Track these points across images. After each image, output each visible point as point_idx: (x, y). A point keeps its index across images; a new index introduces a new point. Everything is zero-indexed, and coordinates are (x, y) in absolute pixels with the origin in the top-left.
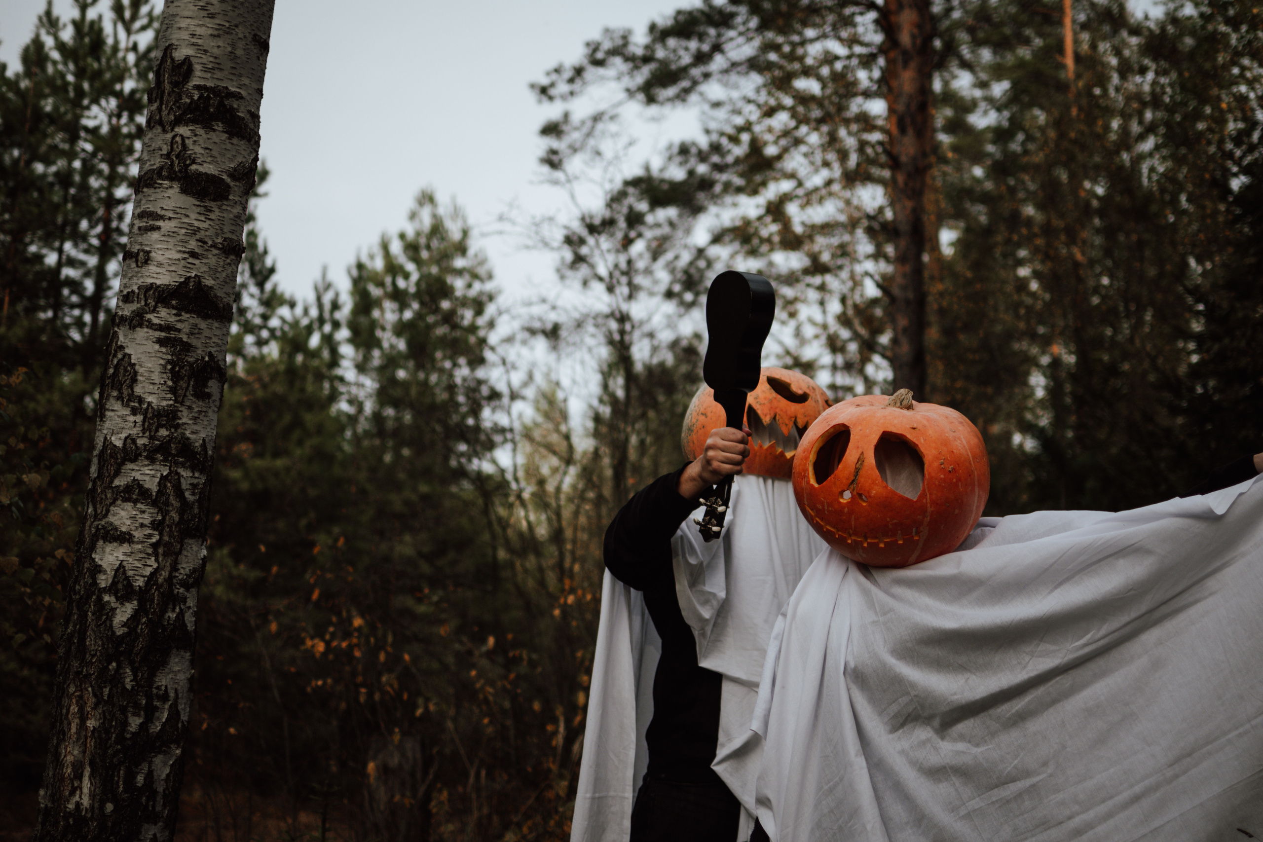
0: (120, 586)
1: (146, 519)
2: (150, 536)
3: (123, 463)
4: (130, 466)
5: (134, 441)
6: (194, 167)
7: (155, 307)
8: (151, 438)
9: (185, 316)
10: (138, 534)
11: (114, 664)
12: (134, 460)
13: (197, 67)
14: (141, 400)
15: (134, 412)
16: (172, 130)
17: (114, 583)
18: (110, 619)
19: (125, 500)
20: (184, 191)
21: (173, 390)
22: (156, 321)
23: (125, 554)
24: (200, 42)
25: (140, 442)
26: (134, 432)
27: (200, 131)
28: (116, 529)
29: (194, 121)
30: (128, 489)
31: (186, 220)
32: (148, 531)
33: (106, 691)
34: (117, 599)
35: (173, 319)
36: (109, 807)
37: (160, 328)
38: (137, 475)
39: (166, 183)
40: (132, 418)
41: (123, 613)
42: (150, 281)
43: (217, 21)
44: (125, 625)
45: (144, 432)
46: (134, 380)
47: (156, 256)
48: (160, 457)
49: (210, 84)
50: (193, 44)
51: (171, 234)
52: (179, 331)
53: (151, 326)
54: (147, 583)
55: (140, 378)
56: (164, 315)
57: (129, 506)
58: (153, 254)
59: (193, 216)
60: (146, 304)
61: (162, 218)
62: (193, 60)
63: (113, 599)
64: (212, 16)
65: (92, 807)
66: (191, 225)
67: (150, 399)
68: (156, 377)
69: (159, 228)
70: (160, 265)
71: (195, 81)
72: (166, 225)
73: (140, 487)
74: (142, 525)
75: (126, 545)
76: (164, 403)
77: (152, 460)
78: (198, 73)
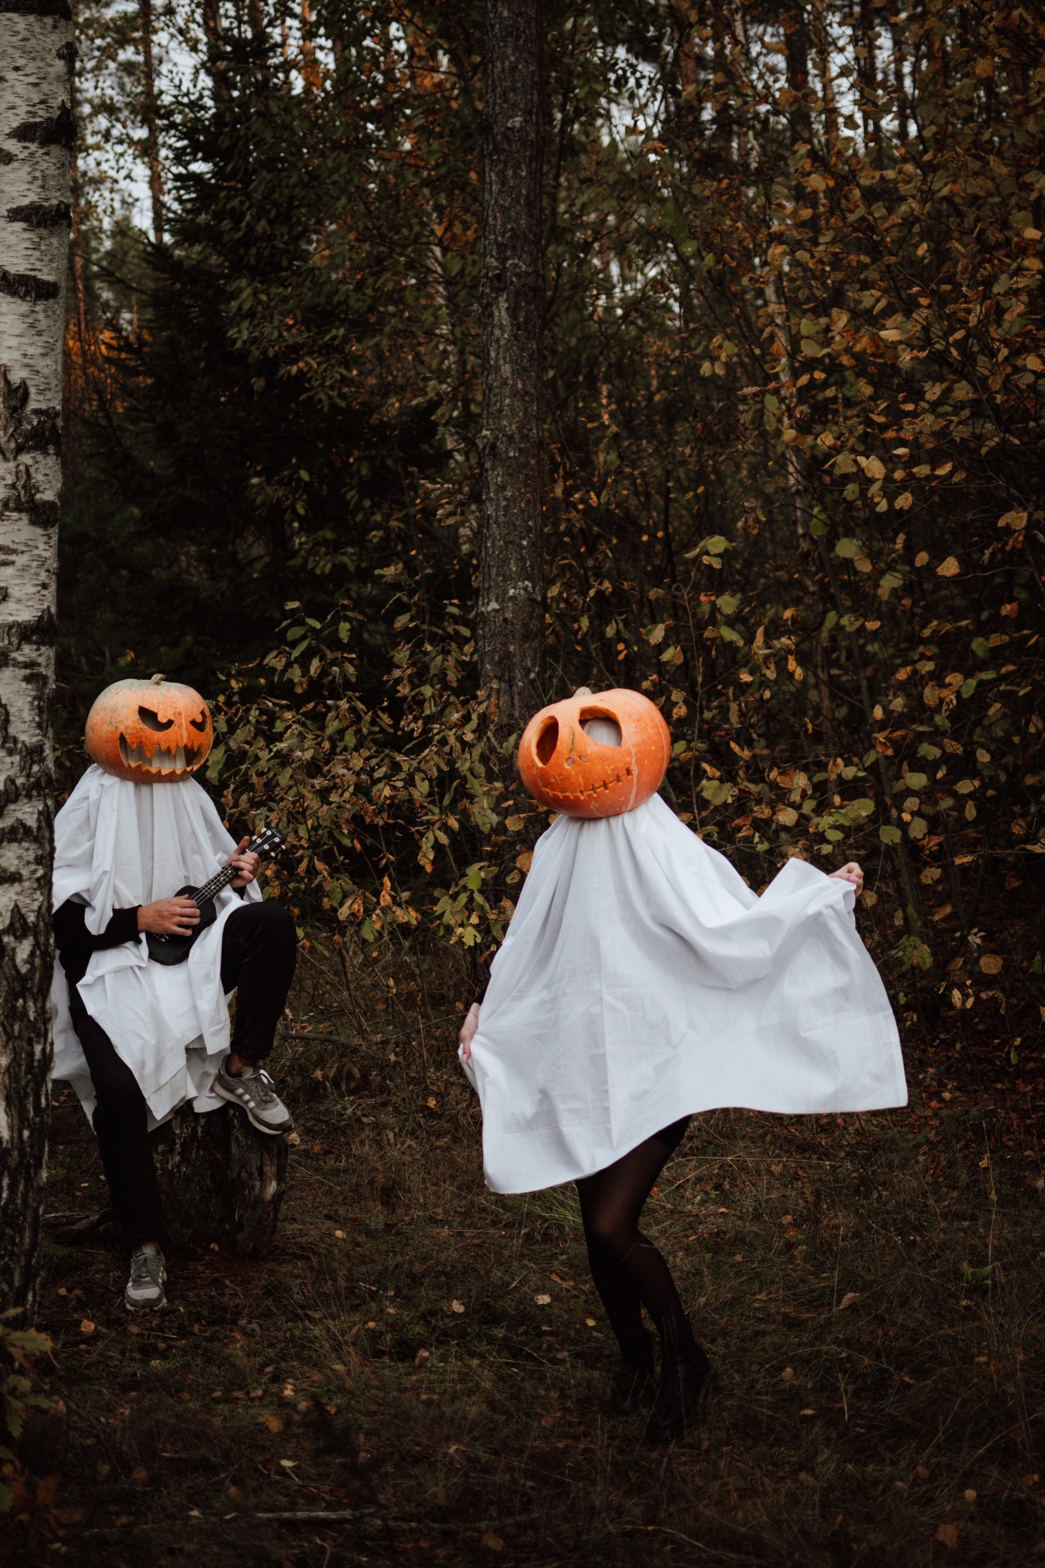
0: (17, 925)
1: (31, 856)
2: (35, 871)
3: (6, 805)
4: (12, 807)
5: (13, 782)
6: (38, 496)
7: (19, 644)
8: (28, 776)
9: (43, 649)
10: (25, 872)
11: (21, 1001)
12: (15, 801)
13: (32, 390)
14: (15, 740)
15: (10, 753)
16: (15, 459)
17: (12, 924)
18: (13, 959)
19: (11, 841)
20: (33, 522)
21: (39, 726)
22: (21, 659)
23: (17, 894)
24: (31, 362)
25: (20, 781)
26: (11, 773)
27: (40, 458)
28: (5, 871)
29: (35, 448)
30: (13, 830)
31: (36, 552)
32: (33, 867)
33: (16, 1028)
34: (16, 938)
35: (34, 655)
36: (26, 1133)
37: (26, 665)
38: (19, 815)
39: (15, 515)
40: (8, 760)
41: (23, 950)
42: (11, 619)
43: (45, 339)
44: (26, 962)
45: (21, 770)
46: (7, 721)
47: (14, 592)
48: (35, 793)
49: (44, 407)
50: (27, 365)
51: (25, 568)
52: (39, 665)
53: (16, 664)
54: (37, 917)
55: (12, 718)
56: (28, 652)
57: (15, 845)
58: (10, 591)
59: (42, 546)
60: (10, 643)
61: (14, 552)
62: (29, 383)
63: (12, 939)
64: (39, 334)
65: (12, 1138)
66: (40, 556)
67: (23, 737)
68: (27, 715)
69: (13, 563)
70: (19, 601)
71: (32, 405)
72: (21, 560)
73: (23, 825)
74: (28, 863)
75: (16, 885)
76: (34, 740)
77: (29, 797)
78: (33, 396)
